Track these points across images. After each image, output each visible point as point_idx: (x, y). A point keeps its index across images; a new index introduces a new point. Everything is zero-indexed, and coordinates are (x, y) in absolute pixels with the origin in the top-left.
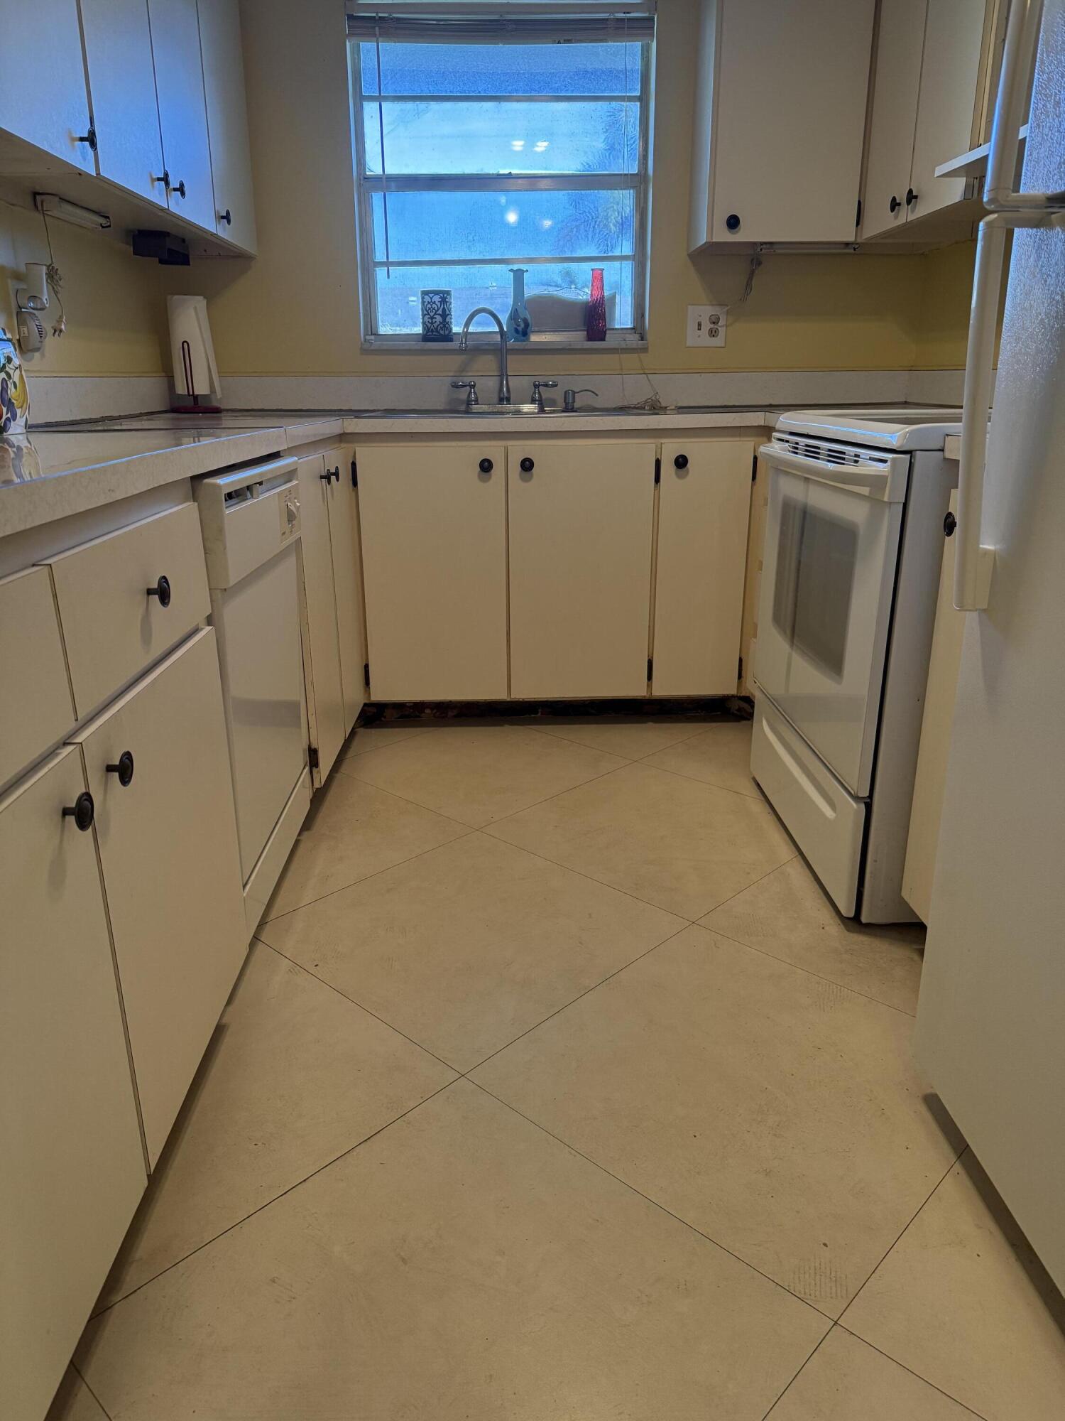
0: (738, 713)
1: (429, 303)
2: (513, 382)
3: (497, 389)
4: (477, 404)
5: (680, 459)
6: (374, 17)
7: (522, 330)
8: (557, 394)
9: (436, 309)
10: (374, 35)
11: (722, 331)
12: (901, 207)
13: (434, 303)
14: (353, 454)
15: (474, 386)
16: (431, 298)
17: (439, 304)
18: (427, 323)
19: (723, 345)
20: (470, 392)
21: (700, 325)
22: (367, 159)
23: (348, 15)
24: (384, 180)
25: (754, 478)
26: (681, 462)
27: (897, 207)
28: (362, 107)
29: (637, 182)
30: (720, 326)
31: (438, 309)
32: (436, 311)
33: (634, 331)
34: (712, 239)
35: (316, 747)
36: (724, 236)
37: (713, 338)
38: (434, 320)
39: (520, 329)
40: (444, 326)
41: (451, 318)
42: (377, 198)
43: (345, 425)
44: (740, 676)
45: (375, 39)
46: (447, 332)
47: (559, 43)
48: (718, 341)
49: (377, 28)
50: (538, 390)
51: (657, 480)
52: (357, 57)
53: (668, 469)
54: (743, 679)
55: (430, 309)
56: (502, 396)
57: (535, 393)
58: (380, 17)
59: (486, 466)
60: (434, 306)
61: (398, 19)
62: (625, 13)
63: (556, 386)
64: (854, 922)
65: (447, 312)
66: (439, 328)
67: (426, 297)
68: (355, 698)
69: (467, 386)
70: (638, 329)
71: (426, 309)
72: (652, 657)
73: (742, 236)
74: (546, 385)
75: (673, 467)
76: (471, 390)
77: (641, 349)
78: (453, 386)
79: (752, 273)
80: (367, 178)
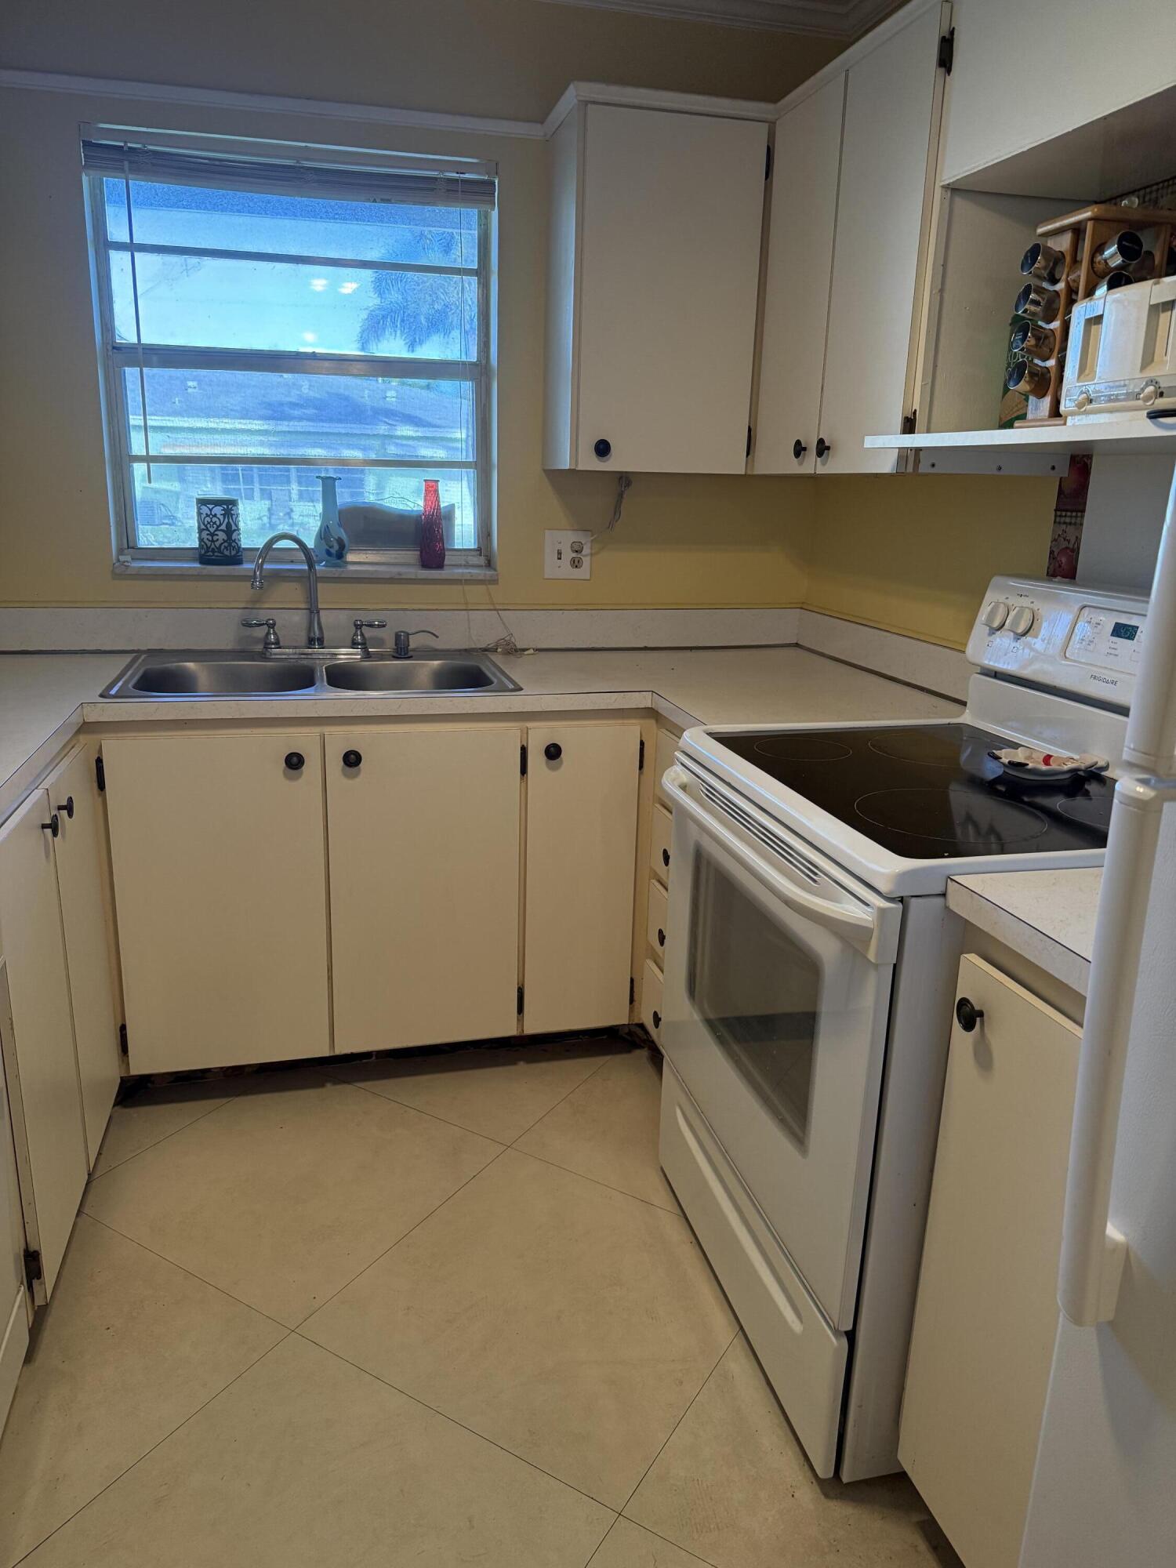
0: (629, 1038)
1: (207, 515)
2: (326, 617)
3: (305, 625)
4: (280, 648)
5: (552, 749)
6: (122, 147)
7: (335, 551)
8: (388, 635)
9: (218, 523)
10: (122, 170)
11: (586, 561)
12: (806, 452)
13: (215, 516)
14: (98, 747)
15: (273, 626)
16: (211, 510)
17: (221, 518)
18: (205, 540)
19: (588, 578)
20: (268, 634)
21: (559, 553)
22: (117, 323)
23: (83, 141)
24: (140, 350)
25: (641, 767)
26: (553, 752)
27: (802, 452)
28: (107, 259)
29: (478, 372)
30: (583, 556)
31: (221, 524)
32: (218, 527)
33: (478, 552)
34: (577, 465)
35: (37, 1248)
36: (590, 463)
37: (577, 569)
38: (215, 538)
39: (333, 551)
40: (230, 545)
41: (239, 534)
42: (131, 373)
43: (85, 713)
44: (632, 1001)
45: (123, 175)
46: (233, 553)
47: (375, 201)
48: (583, 572)
49: (126, 163)
50: (361, 632)
51: (524, 770)
52: (98, 192)
53: (536, 759)
54: (636, 1004)
55: (209, 523)
56: (312, 635)
57: (356, 634)
58: (130, 148)
59: (294, 762)
60: (214, 519)
61: (155, 153)
62: (458, 173)
63: (384, 626)
64: (834, 1486)
65: (234, 527)
66: (223, 547)
67: (204, 507)
68: (106, 1072)
69: (263, 624)
70: (484, 549)
71: (204, 524)
72: (523, 985)
73: (613, 464)
74: (371, 626)
75: (544, 758)
76: (269, 631)
77: (489, 580)
78: (244, 625)
79: (621, 495)
80: (117, 348)
